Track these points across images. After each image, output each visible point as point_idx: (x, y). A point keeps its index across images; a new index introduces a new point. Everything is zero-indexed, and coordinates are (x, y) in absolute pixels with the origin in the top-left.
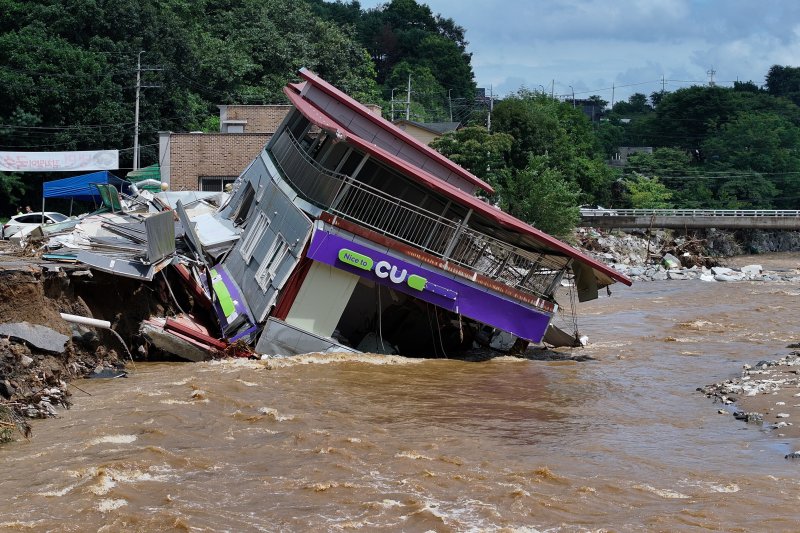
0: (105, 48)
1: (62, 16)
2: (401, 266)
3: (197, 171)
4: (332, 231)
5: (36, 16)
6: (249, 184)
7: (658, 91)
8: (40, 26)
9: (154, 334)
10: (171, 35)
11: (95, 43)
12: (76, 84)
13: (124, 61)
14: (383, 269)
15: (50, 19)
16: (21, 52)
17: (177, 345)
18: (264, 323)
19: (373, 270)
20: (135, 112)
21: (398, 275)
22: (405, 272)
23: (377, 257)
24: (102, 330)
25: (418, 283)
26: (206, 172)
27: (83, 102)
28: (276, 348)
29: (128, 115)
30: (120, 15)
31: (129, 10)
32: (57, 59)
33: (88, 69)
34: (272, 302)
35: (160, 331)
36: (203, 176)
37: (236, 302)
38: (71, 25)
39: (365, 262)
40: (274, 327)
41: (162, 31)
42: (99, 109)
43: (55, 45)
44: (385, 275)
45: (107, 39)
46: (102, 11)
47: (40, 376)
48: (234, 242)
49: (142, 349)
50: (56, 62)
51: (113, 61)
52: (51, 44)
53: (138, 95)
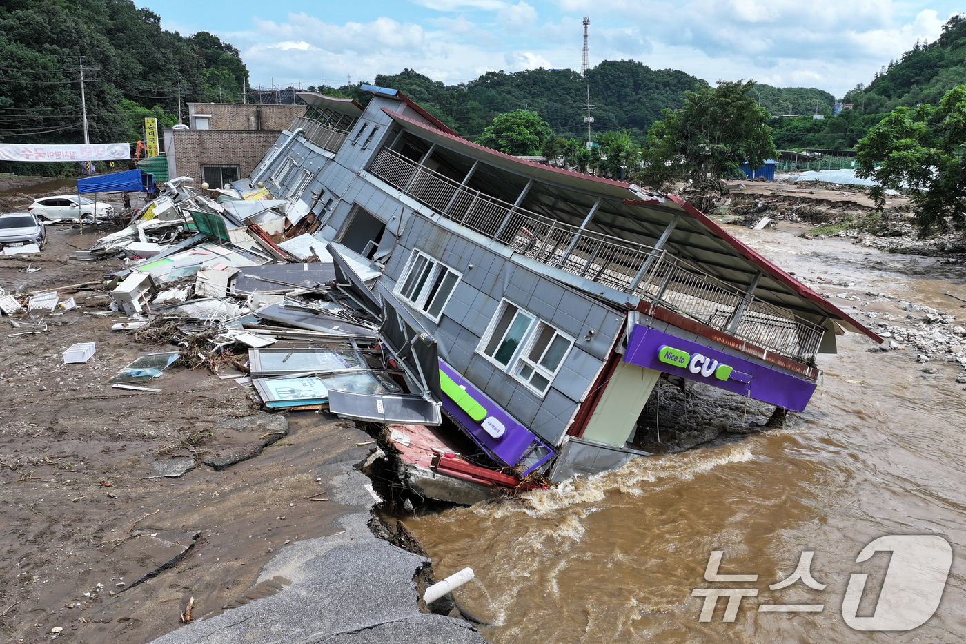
0: (53, 52)
1: (17, 28)
2: (712, 355)
4: (648, 322)
9: (425, 482)
10: (98, 47)
11: (46, 49)
12: (36, 77)
13: (69, 62)
14: (698, 364)
15: (8, 30)
19: (689, 367)
20: (81, 97)
21: (709, 368)
22: (714, 362)
27: (44, 90)
29: (77, 99)
30: (63, 30)
31: (68, 27)
32: (20, 59)
33: (45, 67)
38: (27, 35)
39: (682, 358)
41: (91, 44)
42: (56, 95)
43: (17, 49)
44: (699, 369)
45: (55, 47)
46: (49, 27)
50: (19, 61)
51: (61, 61)
52: (13, 47)
53: (83, 86)
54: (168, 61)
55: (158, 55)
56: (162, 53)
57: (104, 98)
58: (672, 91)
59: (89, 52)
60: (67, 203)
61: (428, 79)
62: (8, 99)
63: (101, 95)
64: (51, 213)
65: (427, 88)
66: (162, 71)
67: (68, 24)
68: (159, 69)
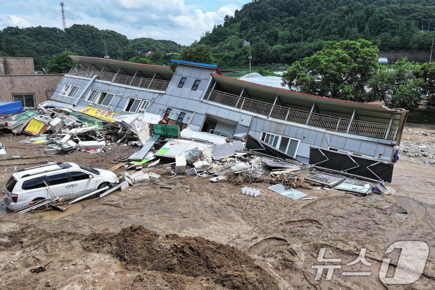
3: (11, 92)
26: (16, 92)
36: (14, 94)
58: (111, 40)
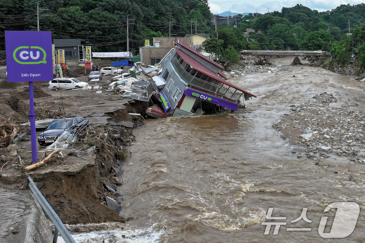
0: (118, 14)
1: (106, 5)
2: (206, 96)
4: (190, 88)
5: (100, 5)
6: (167, 70)
7: (255, 13)
8: (100, 8)
9: (149, 113)
10: (136, 10)
11: (116, 13)
13: (124, 17)
14: (202, 97)
15: (103, 6)
16: (96, 15)
17: (154, 115)
18: (175, 109)
19: (200, 97)
20: (127, 30)
21: (205, 98)
22: (207, 97)
23: (200, 94)
24: (138, 116)
25: (210, 99)
26: (152, 57)
27: (113, 28)
28: (177, 115)
30: (122, 5)
31: (124, 4)
32: (106, 17)
34: (177, 105)
35: (150, 112)
37: (167, 103)
38: (109, 8)
39: (198, 95)
40: (177, 110)
41: (133, 9)
42: (118, 30)
43: (105, 13)
44: (202, 98)
45: (119, 12)
46: (117, 4)
47: (128, 133)
48: (164, 85)
49: (146, 116)
50: (106, 18)
51: (121, 17)
52: (104, 13)
53: (128, 26)
54: (167, 11)
55: (163, 9)
56: (165, 7)
57: (137, 29)
59: (132, 12)
60: (110, 69)
61: (309, 9)
62: (101, 32)
63: (135, 28)
64: (106, 72)
65: (308, 14)
66: (164, 15)
67: (124, 3)
68: (163, 14)
